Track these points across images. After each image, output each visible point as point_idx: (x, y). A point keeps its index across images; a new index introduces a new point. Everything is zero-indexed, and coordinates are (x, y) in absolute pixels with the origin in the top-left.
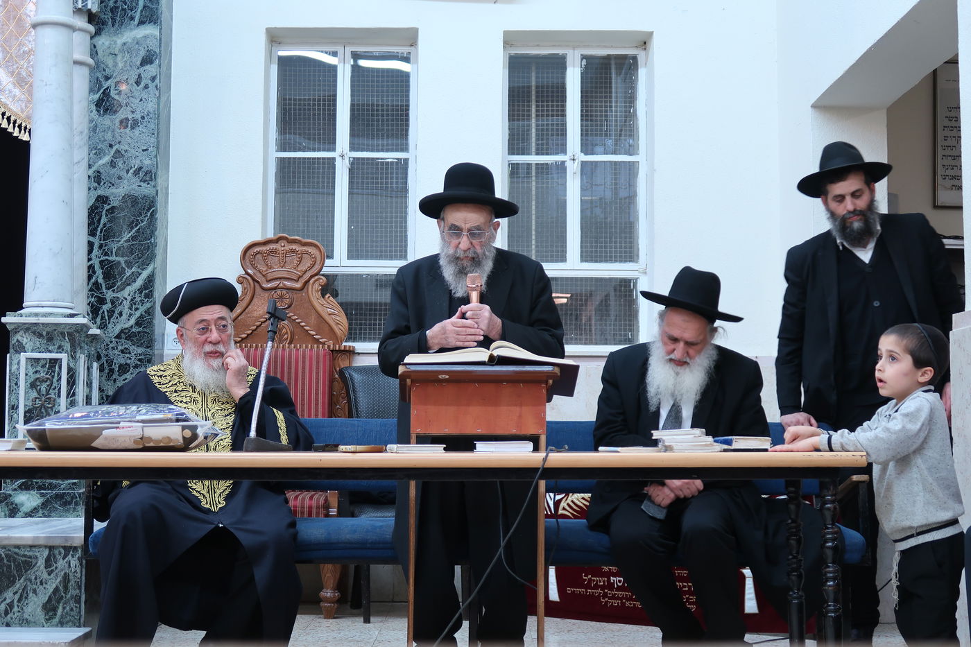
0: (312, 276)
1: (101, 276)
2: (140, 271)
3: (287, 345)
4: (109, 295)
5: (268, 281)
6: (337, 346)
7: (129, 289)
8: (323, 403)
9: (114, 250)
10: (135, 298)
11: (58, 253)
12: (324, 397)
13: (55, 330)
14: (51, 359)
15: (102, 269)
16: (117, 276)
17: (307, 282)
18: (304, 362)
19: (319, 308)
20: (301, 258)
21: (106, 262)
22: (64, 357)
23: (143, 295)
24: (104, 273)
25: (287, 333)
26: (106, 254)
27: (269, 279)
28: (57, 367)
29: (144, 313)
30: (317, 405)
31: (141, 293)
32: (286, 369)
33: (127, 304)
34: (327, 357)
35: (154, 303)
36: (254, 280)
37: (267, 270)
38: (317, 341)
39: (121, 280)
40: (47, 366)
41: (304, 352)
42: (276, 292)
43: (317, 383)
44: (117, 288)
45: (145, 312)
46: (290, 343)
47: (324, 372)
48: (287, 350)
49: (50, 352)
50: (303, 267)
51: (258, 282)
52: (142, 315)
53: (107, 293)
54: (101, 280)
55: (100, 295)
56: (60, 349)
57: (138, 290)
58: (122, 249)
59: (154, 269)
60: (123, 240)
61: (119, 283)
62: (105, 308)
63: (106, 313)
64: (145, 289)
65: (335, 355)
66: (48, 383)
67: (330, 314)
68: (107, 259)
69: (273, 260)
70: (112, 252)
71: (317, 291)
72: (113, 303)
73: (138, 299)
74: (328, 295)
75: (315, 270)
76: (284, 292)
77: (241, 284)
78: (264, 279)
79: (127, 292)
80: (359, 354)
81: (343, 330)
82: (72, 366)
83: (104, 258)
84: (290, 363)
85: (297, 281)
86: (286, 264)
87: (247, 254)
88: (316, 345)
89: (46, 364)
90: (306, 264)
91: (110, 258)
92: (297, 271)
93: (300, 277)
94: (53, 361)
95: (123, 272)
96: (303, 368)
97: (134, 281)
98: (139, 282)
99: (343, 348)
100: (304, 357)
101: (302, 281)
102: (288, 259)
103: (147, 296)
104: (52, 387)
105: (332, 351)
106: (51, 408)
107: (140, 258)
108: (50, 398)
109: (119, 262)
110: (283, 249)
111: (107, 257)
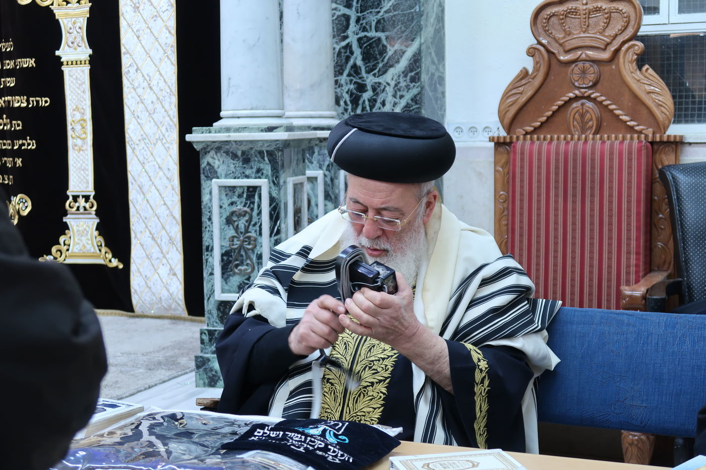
0: (624, 43)
1: (360, 57)
2: (404, 48)
3: (591, 136)
4: (370, 80)
5: (567, 52)
6: (658, 136)
7: (392, 72)
8: (638, 214)
9: (374, 24)
10: (399, 83)
11: (254, 45)
12: (638, 206)
13: (251, 149)
14: (249, 187)
15: (361, 47)
16: (378, 56)
17: (617, 51)
18: (611, 160)
19: (634, 86)
20: (609, 18)
21: (365, 39)
22: (263, 183)
23: (408, 78)
24: (363, 53)
25: (591, 120)
26: (364, 29)
27: (567, 48)
28: (256, 197)
29: (410, 102)
30: (629, 216)
31: (406, 76)
32: (588, 169)
33: (390, 90)
34: (644, 152)
35: (422, 88)
36: (548, 51)
37: (564, 38)
38: (631, 128)
39: (383, 61)
40: (245, 196)
41: (612, 146)
42: (576, 66)
43: (629, 188)
44: (379, 71)
45: (412, 100)
46: (596, 133)
47: (639, 172)
48: (590, 142)
49: (247, 177)
50: (611, 32)
51: (553, 53)
52: (408, 103)
53: (367, 78)
54: (359, 63)
55: (359, 81)
56: (259, 173)
57: (403, 73)
58: (382, 21)
59: (421, 45)
60: (383, 10)
61: (381, 65)
62: (367, 96)
63: (367, 103)
64: (411, 71)
65: (655, 147)
66: (247, 218)
67: (649, 93)
68: (365, 36)
69: (573, 23)
70: (371, 27)
71: (631, 62)
72: (374, 89)
73: (403, 84)
74: (647, 66)
75: (629, 32)
76: (587, 64)
77: (532, 56)
78: (561, 50)
79: (390, 76)
80: (690, 144)
81: (668, 113)
82: (274, 195)
83: (362, 34)
84: (593, 160)
85: (605, 49)
86: (589, 29)
87: (540, 17)
88: (629, 136)
89: (243, 193)
90: (616, 26)
91: (369, 34)
92: (604, 36)
93: (608, 44)
94: (251, 189)
95: (383, 51)
96: (611, 167)
97: (398, 62)
98: (404, 63)
99: (665, 139)
100: (611, 153)
101: (613, 48)
102: (591, 21)
103: (413, 80)
104: (252, 223)
105: (652, 143)
106: (253, 250)
107: (403, 32)
108: (249, 238)
109: (379, 39)
110: (584, 7)
111: (365, 33)
